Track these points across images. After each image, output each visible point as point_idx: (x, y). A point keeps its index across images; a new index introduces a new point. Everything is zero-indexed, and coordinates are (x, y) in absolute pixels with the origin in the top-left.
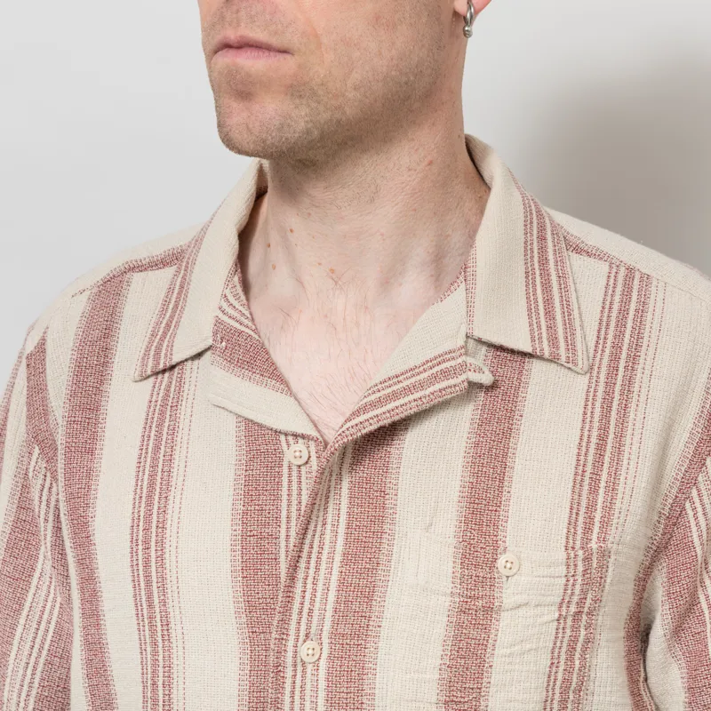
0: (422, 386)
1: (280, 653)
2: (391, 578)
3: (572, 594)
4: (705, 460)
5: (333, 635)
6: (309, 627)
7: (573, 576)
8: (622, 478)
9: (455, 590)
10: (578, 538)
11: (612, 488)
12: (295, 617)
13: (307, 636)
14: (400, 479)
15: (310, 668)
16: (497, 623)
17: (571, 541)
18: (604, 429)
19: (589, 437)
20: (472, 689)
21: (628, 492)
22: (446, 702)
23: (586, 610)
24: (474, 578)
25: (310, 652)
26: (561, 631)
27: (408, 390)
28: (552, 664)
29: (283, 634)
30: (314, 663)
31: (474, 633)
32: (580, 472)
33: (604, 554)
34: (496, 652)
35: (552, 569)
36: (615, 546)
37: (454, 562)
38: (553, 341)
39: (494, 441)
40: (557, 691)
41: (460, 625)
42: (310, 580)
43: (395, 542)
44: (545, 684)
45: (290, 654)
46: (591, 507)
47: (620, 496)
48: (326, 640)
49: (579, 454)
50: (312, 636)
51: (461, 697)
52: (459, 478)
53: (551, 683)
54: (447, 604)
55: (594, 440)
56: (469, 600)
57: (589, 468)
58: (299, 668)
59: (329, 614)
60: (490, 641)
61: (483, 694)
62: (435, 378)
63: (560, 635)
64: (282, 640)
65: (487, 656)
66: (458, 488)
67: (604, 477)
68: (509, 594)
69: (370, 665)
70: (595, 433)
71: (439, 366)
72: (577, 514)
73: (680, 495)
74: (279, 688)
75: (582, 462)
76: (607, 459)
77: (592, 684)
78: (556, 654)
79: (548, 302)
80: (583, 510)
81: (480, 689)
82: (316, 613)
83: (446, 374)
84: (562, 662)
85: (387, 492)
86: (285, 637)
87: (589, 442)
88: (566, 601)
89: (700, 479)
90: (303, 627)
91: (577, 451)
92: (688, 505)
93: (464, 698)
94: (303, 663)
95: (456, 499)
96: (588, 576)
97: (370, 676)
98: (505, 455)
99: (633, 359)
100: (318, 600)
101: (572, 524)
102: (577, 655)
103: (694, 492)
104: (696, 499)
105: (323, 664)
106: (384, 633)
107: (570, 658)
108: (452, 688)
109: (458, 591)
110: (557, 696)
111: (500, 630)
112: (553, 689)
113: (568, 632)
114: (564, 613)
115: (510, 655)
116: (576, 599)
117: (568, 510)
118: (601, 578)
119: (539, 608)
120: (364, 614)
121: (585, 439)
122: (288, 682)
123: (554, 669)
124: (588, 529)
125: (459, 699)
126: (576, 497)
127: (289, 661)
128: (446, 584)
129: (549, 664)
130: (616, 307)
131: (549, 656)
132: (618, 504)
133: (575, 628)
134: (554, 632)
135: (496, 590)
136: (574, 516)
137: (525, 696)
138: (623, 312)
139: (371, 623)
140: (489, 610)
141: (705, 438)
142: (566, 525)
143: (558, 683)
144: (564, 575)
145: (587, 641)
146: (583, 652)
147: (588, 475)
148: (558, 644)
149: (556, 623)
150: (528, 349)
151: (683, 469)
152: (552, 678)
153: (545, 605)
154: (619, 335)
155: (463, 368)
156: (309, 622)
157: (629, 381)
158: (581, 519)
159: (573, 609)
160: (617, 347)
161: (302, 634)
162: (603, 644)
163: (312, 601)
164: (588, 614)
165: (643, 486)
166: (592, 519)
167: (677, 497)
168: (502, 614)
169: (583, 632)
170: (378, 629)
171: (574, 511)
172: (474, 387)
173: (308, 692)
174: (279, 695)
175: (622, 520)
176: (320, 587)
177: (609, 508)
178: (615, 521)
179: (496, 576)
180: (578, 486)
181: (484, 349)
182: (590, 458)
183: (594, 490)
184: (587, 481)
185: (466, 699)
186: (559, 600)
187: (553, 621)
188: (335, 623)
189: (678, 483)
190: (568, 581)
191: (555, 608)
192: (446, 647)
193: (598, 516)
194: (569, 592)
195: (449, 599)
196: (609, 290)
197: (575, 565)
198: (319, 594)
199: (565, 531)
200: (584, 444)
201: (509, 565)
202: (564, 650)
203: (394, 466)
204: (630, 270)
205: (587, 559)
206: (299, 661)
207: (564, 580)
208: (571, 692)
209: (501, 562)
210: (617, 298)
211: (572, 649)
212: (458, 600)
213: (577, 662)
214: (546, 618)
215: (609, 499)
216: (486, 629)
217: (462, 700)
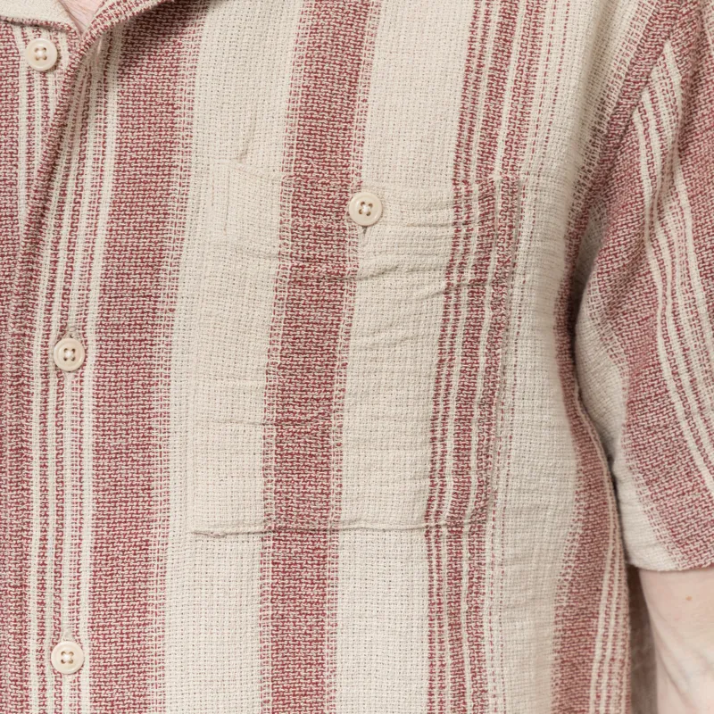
1: (22, 355)
2: (186, 237)
3: (466, 252)
5: (102, 326)
6: (64, 317)
7: (466, 223)
8: (539, 74)
9: (284, 249)
10: (473, 167)
11: (524, 90)
12: (42, 301)
13: (63, 330)
14: (197, 84)
15: (69, 380)
16: (352, 298)
17: (462, 172)
19: (487, 14)
20: (317, 400)
21: (549, 94)
22: (278, 423)
23: (490, 277)
24: (313, 230)
25: (69, 354)
26: (452, 310)
28: (441, 361)
29: (25, 327)
30: (76, 371)
31: (316, 315)
32: (474, 66)
33: (514, 190)
34: (352, 343)
35: (434, 213)
36: (531, 179)
37: (282, 207)
39: (341, 23)
40: (453, 405)
41: (293, 304)
42: (63, 245)
43: (192, 180)
44: (432, 393)
45: (37, 358)
46: (492, 120)
47: (536, 101)
48: (91, 336)
49: (472, 40)
50: (70, 330)
51: (301, 413)
52: (287, 81)
53: (442, 392)
54: (273, 271)
55: (495, 18)
56: (307, 265)
57: (488, 61)
58: (53, 380)
60: (341, 326)
61: (334, 408)
63: (451, 317)
64: (23, 337)
65: (338, 348)
66: (286, 97)
67: (512, 73)
68: (368, 253)
69: (160, 370)
70: (496, 7)
72: (471, 130)
73: (624, 102)
74: (23, 410)
75: (477, 53)
76: (516, 47)
77: (509, 395)
78: (447, 347)
80: (479, 124)
81: (329, 399)
82: (74, 295)
84: (458, 359)
85: (177, 104)
86: (27, 332)
87: (487, 21)
88: (458, 262)
89: (655, 75)
90: (56, 317)
91: (469, 34)
92: (636, 116)
93: (305, 414)
94: (59, 372)
95: (284, 113)
96: (489, 223)
97: (160, 386)
98: (358, 45)
100: (76, 274)
101: (462, 145)
102: (482, 350)
103: (646, 97)
104: (648, 107)
105: (89, 372)
106: (179, 319)
107: (470, 353)
108: (286, 401)
109: (290, 251)
110: (453, 413)
111: (356, 308)
112: (446, 401)
113: (464, 312)
114: (455, 282)
115: (374, 346)
116: (472, 260)
117: (456, 125)
118: (511, 227)
119: (415, 274)
120: (147, 293)
121: (481, 16)
122: (36, 400)
123: (445, 370)
124: (487, 154)
125: (297, 417)
126: (469, 104)
127: (36, 368)
128: (271, 242)
129: (436, 362)
131: (436, 349)
132: (534, 114)
134: (441, 310)
135: (347, 247)
136: (466, 133)
137: (399, 411)
139: (159, 306)
140: (337, 278)
142: (453, 147)
143: (454, 392)
144: (451, 221)
145: (496, 326)
146: (492, 344)
147: (486, 71)
148: (449, 331)
149: (443, 297)
152: (443, 384)
153: (424, 270)
156: (65, 309)
158: (477, 138)
159: (469, 275)
161: (55, 326)
162: (525, 332)
163: (69, 276)
164: (495, 283)
165: (573, 84)
166: (492, 138)
167: (619, 104)
168: (358, 285)
169: (488, 313)
170: (170, 314)
171: (467, 126)
173: (68, 417)
174: (23, 421)
175: (540, 138)
176: (79, 256)
177: (519, 119)
178: (530, 140)
179: (347, 225)
180: (471, 88)
182: (490, 46)
183: (496, 95)
184: (485, 80)
185: (309, 416)
186: (446, 261)
187: (438, 293)
189: (621, 81)
190: (457, 231)
191: (440, 274)
192: (275, 338)
193: (502, 132)
194: (461, 248)
195: (276, 263)
197: (469, 207)
198: (77, 265)
199: (453, 156)
200: (480, 24)
201: (365, 208)
202: (459, 340)
203: (188, 65)
205: (486, 197)
206: (51, 368)
207: (452, 230)
208: (475, 406)
209: (353, 205)
211: (472, 340)
212: (290, 264)
213: (482, 360)
215: (519, 106)
216: (335, 308)
217: (303, 418)
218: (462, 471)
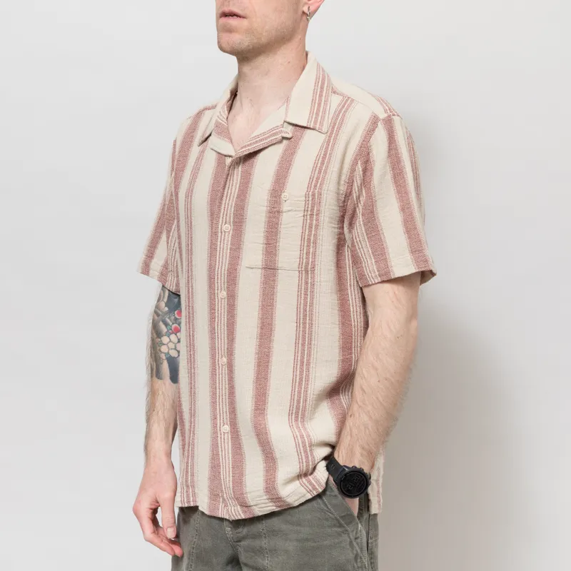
0: (266, 139)
1: (216, 228)
5: (233, 222)
6: (226, 220)
7: (308, 201)
8: (330, 168)
9: (268, 205)
10: (312, 188)
11: (326, 172)
12: (221, 216)
15: (226, 234)
16: (282, 216)
17: (309, 189)
18: (326, 152)
20: (274, 239)
21: (331, 172)
22: (266, 244)
24: (274, 201)
25: (227, 228)
27: (261, 140)
28: (303, 232)
30: (228, 232)
31: (274, 220)
32: (315, 166)
33: (320, 194)
34: (282, 227)
35: (300, 198)
36: (325, 191)
37: (268, 196)
38: (316, 122)
39: (288, 156)
40: (306, 242)
41: (269, 217)
43: (252, 190)
44: (301, 239)
45: (220, 229)
46: (318, 178)
47: (328, 174)
48: (231, 224)
50: (227, 222)
52: (274, 168)
53: (303, 239)
54: (265, 210)
55: (322, 155)
56: (272, 208)
57: (319, 165)
59: (232, 215)
60: (279, 223)
61: (278, 241)
63: (305, 222)
65: (279, 228)
66: (274, 172)
67: (324, 168)
69: (243, 232)
70: (322, 153)
71: (272, 132)
74: (216, 240)
75: (316, 163)
76: (326, 162)
77: (321, 241)
78: (304, 229)
80: (315, 179)
81: (277, 239)
82: (228, 215)
83: (274, 134)
84: (307, 232)
85: (251, 174)
86: (218, 223)
87: (320, 156)
88: (306, 210)
90: (224, 220)
91: (315, 159)
95: (272, 175)
96: (314, 201)
97: (243, 235)
98: (291, 161)
99: (339, 128)
100: (229, 210)
101: (310, 183)
102: (313, 230)
105: (231, 232)
107: (310, 230)
108: (268, 239)
110: (306, 244)
111: (283, 219)
112: (304, 241)
113: (308, 221)
114: (306, 214)
115: (287, 228)
116: (309, 209)
117: (309, 179)
118: (320, 202)
119: (296, 212)
120: (242, 215)
123: (304, 235)
124: (315, 186)
125: (270, 243)
126: (313, 175)
127: (220, 231)
128: (265, 203)
129: (301, 232)
131: (301, 229)
132: (327, 177)
133: (311, 220)
134: (302, 220)
135: (281, 205)
136: (311, 181)
137: (293, 243)
139: (244, 217)
140: (279, 212)
141: (358, 154)
142: (307, 184)
143: (306, 240)
144: (304, 200)
145: (317, 225)
146: (316, 229)
147: (318, 167)
148: (305, 225)
149: (303, 218)
150: (305, 125)
152: (303, 237)
153: (298, 211)
154: (336, 120)
155: (281, 132)
156: (226, 218)
157: (337, 135)
159: (309, 213)
161: (224, 222)
162: (325, 227)
163: (227, 211)
164: (316, 215)
165: (336, 170)
166: (317, 182)
168: (283, 213)
169: (314, 222)
170: (246, 219)
171: (311, 179)
172: (284, 138)
173: (225, 241)
174: (216, 242)
175: (328, 182)
176: (229, 206)
177: (324, 178)
178: (326, 183)
179: (281, 200)
180: (314, 171)
181: (291, 126)
182: (320, 162)
183: (320, 173)
184: (318, 169)
185: (272, 243)
186: (303, 209)
187: (302, 216)
188: (234, 218)
190: (306, 202)
191: (302, 212)
192: (266, 225)
193: (320, 181)
194: (307, 206)
195: (266, 208)
196: (339, 105)
197: (309, 197)
198: (229, 208)
199: (307, 186)
200: (318, 157)
201: (285, 197)
202: (307, 227)
203: (255, 165)
204: (348, 98)
205: (314, 195)
206: (223, 231)
207: (304, 202)
208: (311, 244)
209: (283, 196)
211: (310, 228)
212: (269, 208)
213: (313, 233)
214: (299, 216)
215: (324, 175)
218: (308, 258)
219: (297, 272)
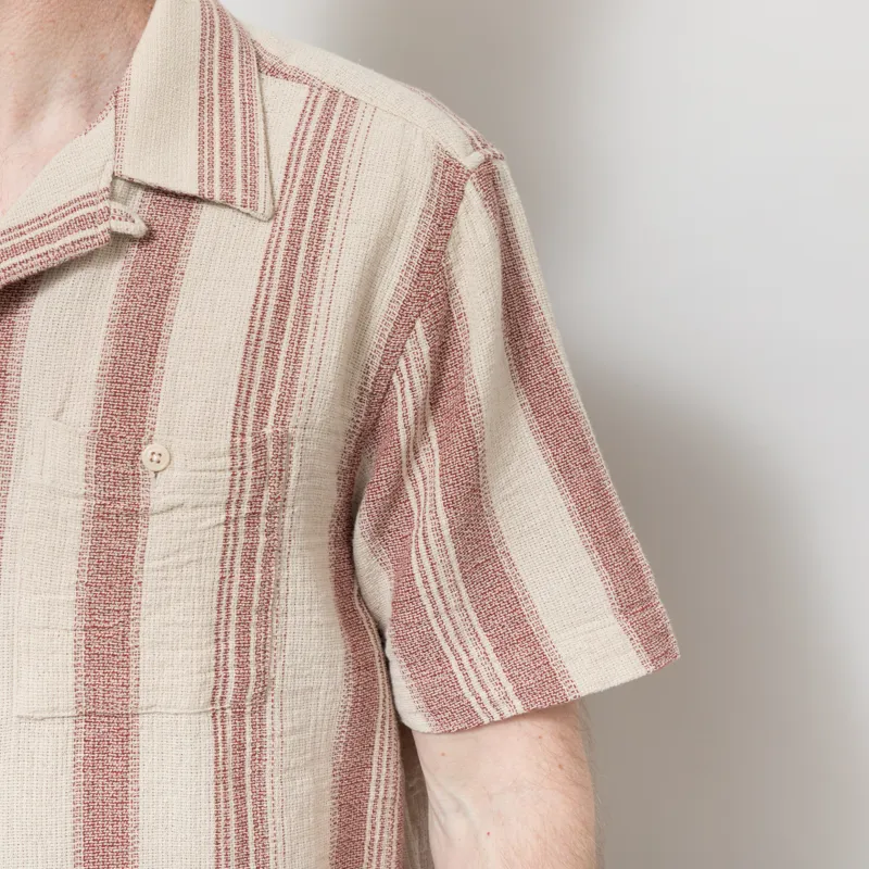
0: (50, 238)
2: (12, 479)
3: (242, 491)
4: (414, 322)
7: (241, 468)
8: (307, 346)
9: (89, 491)
10: (250, 422)
11: (295, 360)
14: (25, 355)
16: (145, 530)
17: (240, 426)
18: (286, 287)
19: (267, 297)
20: (118, 611)
21: (314, 363)
22: (86, 629)
23: (263, 510)
24: (112, 475)
26: (231, 537)
27: (31, 244)
28: (222, 578)
31: (116, 543)
32: (253, 341)
33: (283, 441)
34: (146, 565)
35: (213, 460)
36: (298, 431)
37: (87, 456)
38: (228, 179)
39: (145, 305)
40: (233, 613)
41: (98, 534)
43: (17, 433)
44: (215, 604)
46: (267, 384)
47: (304, 369)
49: (252, 319)
51: (105, 622)
52: (99, 352)
53: (224, 602)
54: (80, 508)
55: (273, 301)
56: (108, 503)
57: (266, 336)
60: (136, 552)
61: (132, 617)
62: (68, 228)
63: (231, 543)
65: (134, 570)
66: (98, 365)
67: (285, 347)
68: (158, 494)
70: (274, 293)
71: (76, 213)
72: (248, 392)
73: (385, 367)
75: (256, 329)
76: (289, 325)
77: (283, 602)
78: (227, 566)
79: (227, 134)
80: (256, 387)
81: (128, 611)
83: (81, 223)
84: (237, 575)
85: (9, 371)
87: (266, 303)
88: (235, 500)
89: (409, 346)
91: (251, 314)
92: (395, 378)
93: (108, 622)
95: (94, 378)
96: (262, 468)
98: (159, 322)
99: (326, 200)
101: (241, 404)
102: (258, 568)
103: (402, 363)
104: (404, 371)
106: (7, 546)
107: (248, 569)
108: (93, 611)
109: (94, 492)
110: (234, 618)
111: (149, 538)
112: (228, 609)
113: (242, 539)
114: (233, 516)
115: (164, 568)
116: (247, 497)
117: (236, 388)
118: (281, 470)
119: (199, 509)
121: (262, 300)
123: (226, 585)
124: (262, 411)
125: (102, 625)
126: (247, 371)
128: (78, 485)
129: (218, 578)
130: (310, 137)
131: (218, 569)
132: (301, 379)
133: (252, 533)
134: (222, 538)
135: (142, 489)
136: (244, 395)
137: (186, 619)
138: (318, 143)
140: (133, 514)
141: (414, 295)
142: (233, 406)
143: (234, 602)
144: (228, 466)
145: (269, 549)
146: (267, 563)
147: (263, 344)
148: (229, 554)
149: (223, 528)
150: (194, 191)
151: (386, 334)
152: (225, 596)
153: (206, 506)
154: (311, 171)
155: (107, 214)
157: (320, 227)
158: (253, 398)
159: (245, 509)
160: (307, 186)
162: (295, 551)
164: (269, 515)
165: (334, 355)
166: (267, 398)
167: (380, 368)
168: (151, 519)
169: (262, 539)
171: (245, 389)
172: (119, 240)
175: (307, 399)
177: (290, 383)
178: (298, 400)
179: (141, 471)
180: (250, 358)
181: (140, 193)
182: (267, 324)
183: (271, 363)
184: (262, 352)
185: (111, 624)
186: (225, 499)
187: (219, 525)
189: (381, 351)
190: (233, 475)
191: (220, 509)
192: (83, 561)
193: (275, 394)
194: (237, 489)
195: (83, 501)
196: (305, 116)
197: (243, 456)
199: (232, 413)
200: (260, 306)
201: (155, 458)
202: (238, 560)
203: (18, 339)
204: (334, 93)
205: (259, 447)
207: (229, 474)
208: (253, 613)
209: (145, 455)
210: (313, 127)
211: (249, 560)
212: (94, 503)
213: (258, 576)
214: (209, 522)
215: (290, 373)
216: (131, 538)
217: (106, 625)
218: (242, 665)
219: (208, 718)
